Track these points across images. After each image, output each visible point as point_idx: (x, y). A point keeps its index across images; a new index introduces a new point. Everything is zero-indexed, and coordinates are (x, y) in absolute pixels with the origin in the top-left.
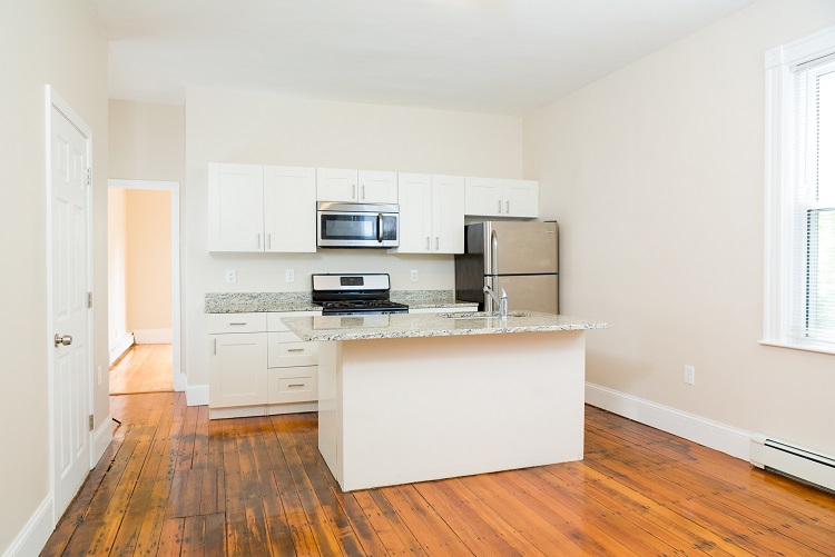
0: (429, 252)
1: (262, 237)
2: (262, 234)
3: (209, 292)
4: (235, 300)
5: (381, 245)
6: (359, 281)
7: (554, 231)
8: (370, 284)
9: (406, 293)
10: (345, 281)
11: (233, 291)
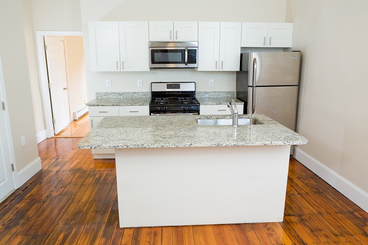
0: (218, 70)
1: (119, 63)
2: (118, 61)
3: (98, 92)
4: (111, 96)
5: (186, 66)
6: (178, 86)
7: (298, 58)
8: (184, 88)
9: (206, 93)
10: (169, 86)
11: (110, 91)
